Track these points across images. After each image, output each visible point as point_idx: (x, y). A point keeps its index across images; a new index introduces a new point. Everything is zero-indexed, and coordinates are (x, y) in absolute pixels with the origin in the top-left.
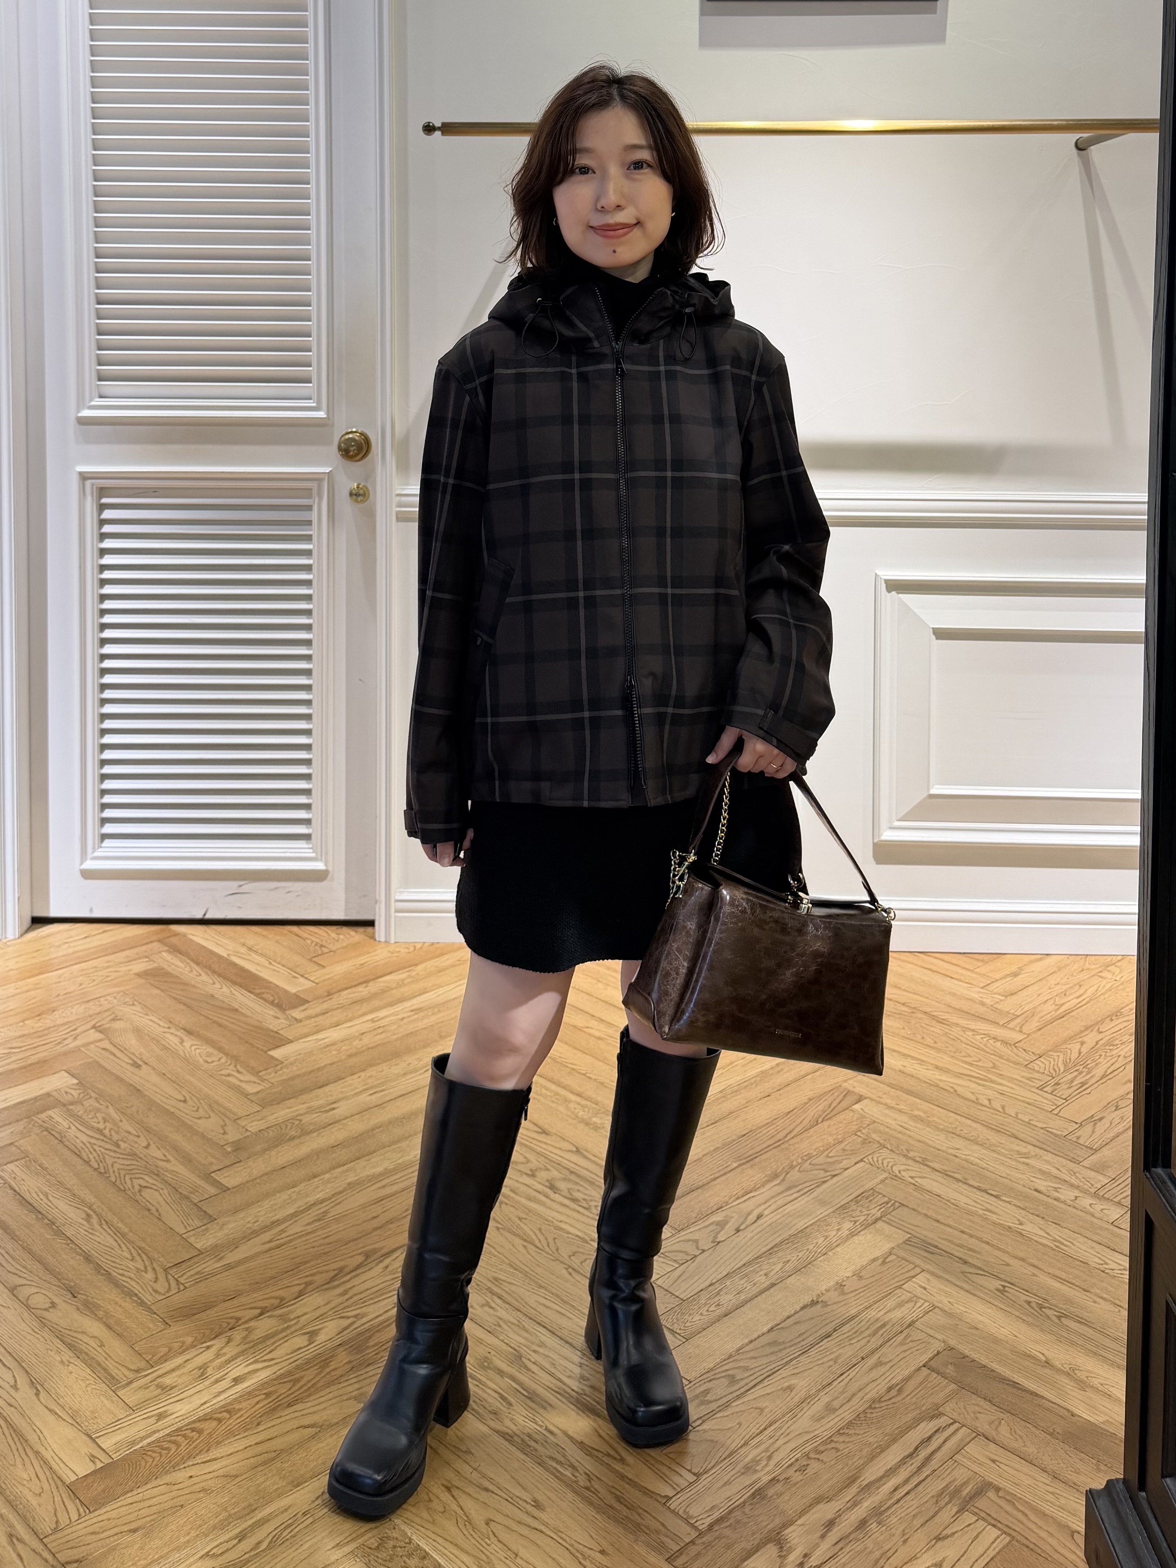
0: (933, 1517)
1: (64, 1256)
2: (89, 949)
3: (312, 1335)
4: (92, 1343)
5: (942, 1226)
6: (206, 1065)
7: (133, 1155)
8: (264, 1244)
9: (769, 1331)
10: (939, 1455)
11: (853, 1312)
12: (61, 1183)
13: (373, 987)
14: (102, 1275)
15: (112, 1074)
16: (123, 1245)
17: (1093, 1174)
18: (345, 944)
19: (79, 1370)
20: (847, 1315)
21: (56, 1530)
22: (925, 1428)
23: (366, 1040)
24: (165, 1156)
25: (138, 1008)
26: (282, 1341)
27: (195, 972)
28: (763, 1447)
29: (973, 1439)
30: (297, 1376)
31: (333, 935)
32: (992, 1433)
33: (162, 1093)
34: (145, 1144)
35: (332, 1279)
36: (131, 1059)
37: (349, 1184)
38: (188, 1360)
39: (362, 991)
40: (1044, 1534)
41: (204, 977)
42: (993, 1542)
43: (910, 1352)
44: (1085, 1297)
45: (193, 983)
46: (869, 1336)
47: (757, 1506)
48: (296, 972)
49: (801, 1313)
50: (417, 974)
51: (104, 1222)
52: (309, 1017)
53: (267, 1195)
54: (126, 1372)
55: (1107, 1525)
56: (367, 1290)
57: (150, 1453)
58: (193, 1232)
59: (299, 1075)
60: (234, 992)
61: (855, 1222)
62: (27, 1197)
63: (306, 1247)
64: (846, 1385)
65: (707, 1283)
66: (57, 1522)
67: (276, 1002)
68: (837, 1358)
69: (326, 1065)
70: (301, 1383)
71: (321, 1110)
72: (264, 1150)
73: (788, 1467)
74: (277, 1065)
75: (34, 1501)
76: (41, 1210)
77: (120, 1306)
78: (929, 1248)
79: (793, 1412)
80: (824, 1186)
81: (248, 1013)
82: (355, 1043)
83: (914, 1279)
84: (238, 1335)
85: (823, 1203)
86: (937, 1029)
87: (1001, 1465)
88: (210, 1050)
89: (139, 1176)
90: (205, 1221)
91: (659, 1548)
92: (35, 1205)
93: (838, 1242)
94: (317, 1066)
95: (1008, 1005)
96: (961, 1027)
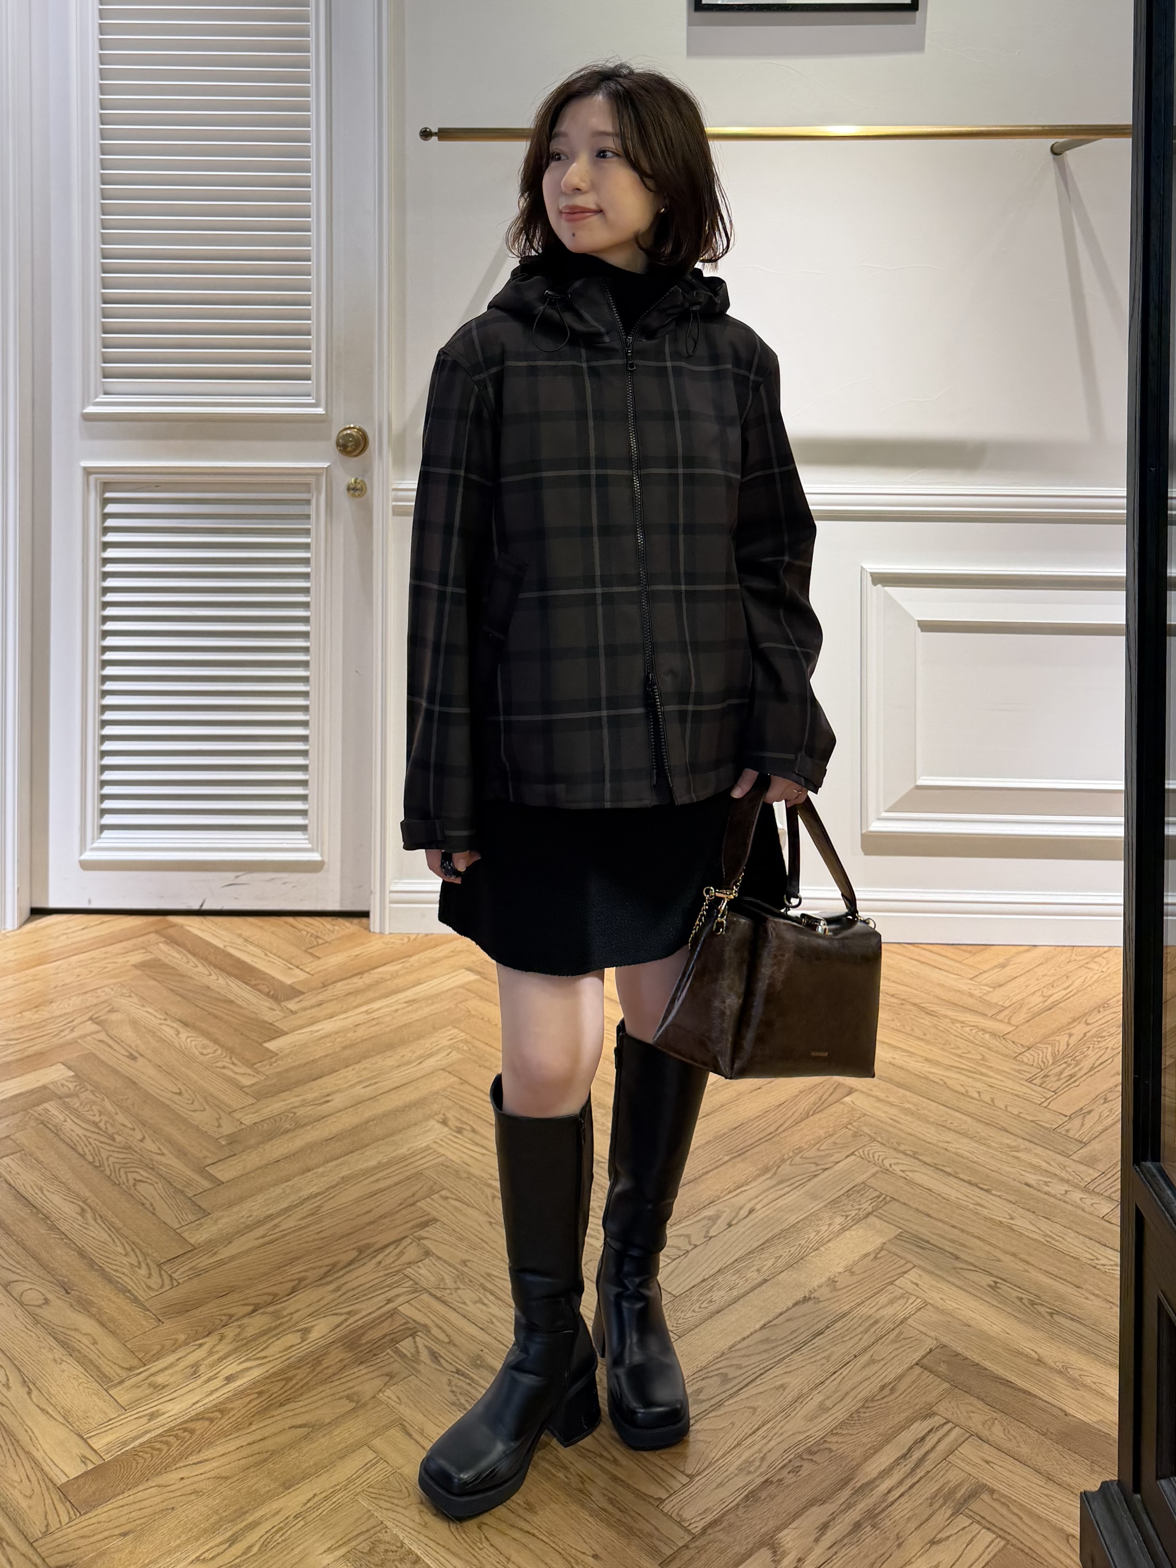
0: (927, 1520)
1: (59, 1252)
2: (84, 941)
3: (306, 1331)
4: (85, 1340)
5: (932, 1220)
6: (202, 1057)
7: (128, 1148)
8: (257, 1239)
9: (763, 1327)
10: (932, 1455)
11: (846, 1308)
12: (57, 1178)
13: (368, 979)
14: (96, 1270)
15: (109, 1066)
16: (116, 1240)
17: (1083, 1168)
18: (339, 935)
19: (71, 1368)
20: (838, 1312)
21: (45, 1534)
22: (919, 1428)
23: (361, 1032)
24: (160, 1149)
25: (135, 999)
26: (274, 1339)
27: (192, 964)
28: (756, 1448)
29: (967, 1439)
30: (290, 1374)
31: (329, 926)
32: (985, 1433)
33: (159, 1086)
34: (140, 1137)
35: (326, 1275)
36: (127, 1050)
37: (343, 1178)
38: (180, 1358)
39: (358, 982)
40: (1039, 1538)
41: (201, 968)
42: (988, 1547)
43: (903, 1349)
44: (1077, 1294)
45: (189, 974)
46: (861, 1333)
47: (751, 1509)
48: (291, 963)
49: (794, 1309)
50: (412, 965)
51: (98, 1217)
52: (304, 1009)
53: (261, 1190)
54: (119, 1371)
55: (1102, 1528)
56: (360, 1286)
57: (141, 1454)
58: (187, 1227)
59: (293, 1068)
60: (230, 983)
61: (847, 1216)
62: (22, 1190)
63: (299, 1242)
64: (839, 1383)
65: (699, 1279)
66: (47, 1526)
67: (271, 993)
68: (830, 1356)
69: (321, 1057)
70: (294, 1381)
71: (315, 1103)
72: (258, 1144)
73: (781, 1468)
74: (271, 1058)
75: (24, 1503)
76: (36, 1204)
77: (114, 1302)
78: (920, 1243)
79: (786, 1411)
80: (816, 1180)
81: (244, 1004)
82: (350, 1035)
83: (906, 1275)
84: (230, 1332)
85: (814, 1197)
86: (928, 1021)
87: (995, 1467)
88: (206, 1042)
89: (132, 1169)
90: (199, 1216)
91: (653, 1552)
92: (30, 1199)
93: (830, 1237)
94: (311, 1058)
95: (996, 997)
96: (951, 1019)
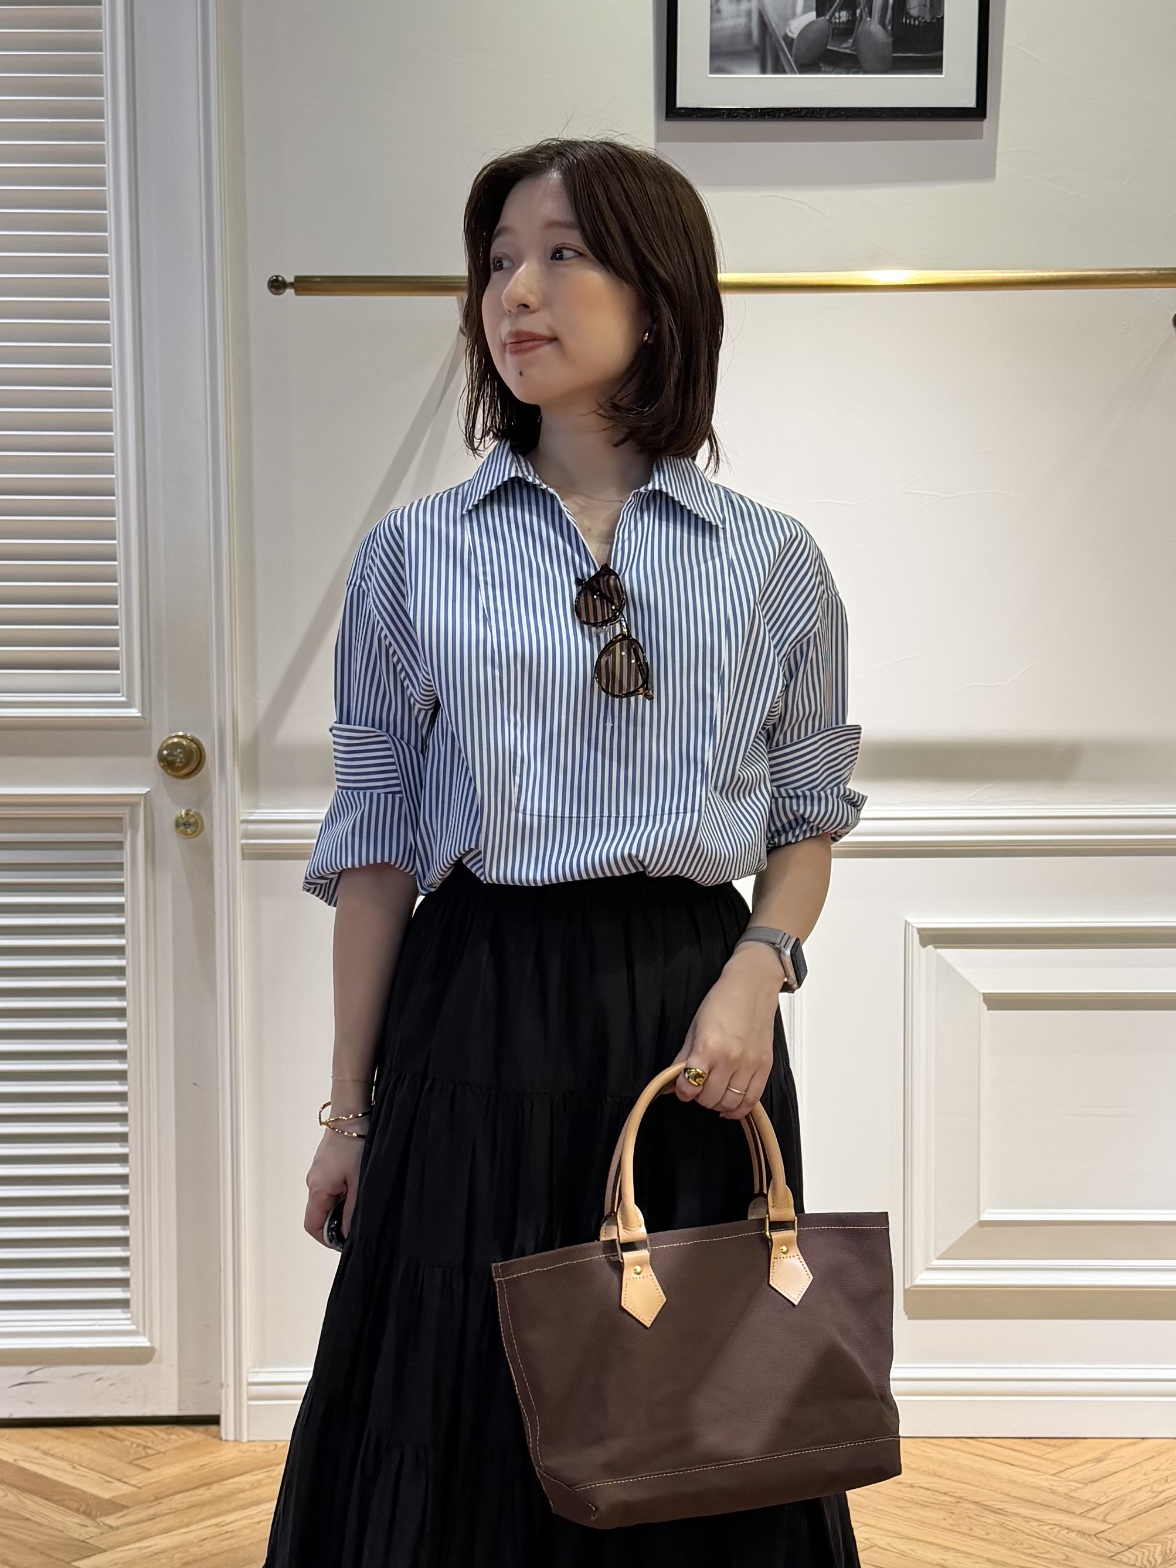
82: (193, 1550)
86: (991, 1518)
95: (1088, 1493)
96: (1024, 1517)
